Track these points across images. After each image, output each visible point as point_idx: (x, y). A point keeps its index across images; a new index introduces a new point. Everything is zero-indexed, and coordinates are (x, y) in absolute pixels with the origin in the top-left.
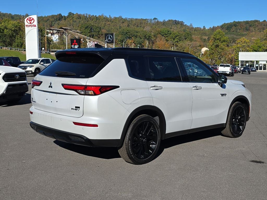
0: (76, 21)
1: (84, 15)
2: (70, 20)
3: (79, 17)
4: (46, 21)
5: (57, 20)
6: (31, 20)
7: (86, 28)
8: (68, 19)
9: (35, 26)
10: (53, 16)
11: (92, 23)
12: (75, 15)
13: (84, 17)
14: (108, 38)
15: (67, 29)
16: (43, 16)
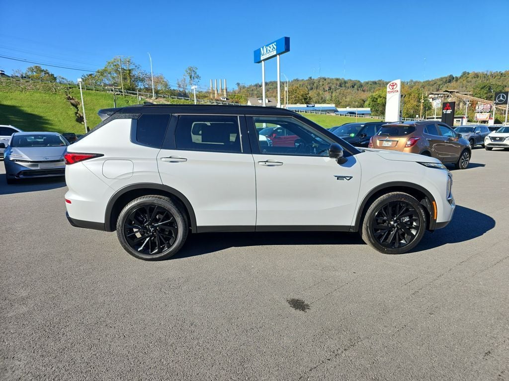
0: (471, 82)
1: (483, 73)
2: (464, 81)
3: (477, 76)
4: (433, 85)
5: (446, 82)
6: (394, 86)
7: (482, 88)
8: (461, 80)
9: (397, 91)
10: (441, 79)
11: (493, 81)
12: (470, 74)
13: (484, 75)
14: (499, 97)
15: (453, 92)
16: (430, 80)
